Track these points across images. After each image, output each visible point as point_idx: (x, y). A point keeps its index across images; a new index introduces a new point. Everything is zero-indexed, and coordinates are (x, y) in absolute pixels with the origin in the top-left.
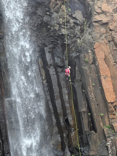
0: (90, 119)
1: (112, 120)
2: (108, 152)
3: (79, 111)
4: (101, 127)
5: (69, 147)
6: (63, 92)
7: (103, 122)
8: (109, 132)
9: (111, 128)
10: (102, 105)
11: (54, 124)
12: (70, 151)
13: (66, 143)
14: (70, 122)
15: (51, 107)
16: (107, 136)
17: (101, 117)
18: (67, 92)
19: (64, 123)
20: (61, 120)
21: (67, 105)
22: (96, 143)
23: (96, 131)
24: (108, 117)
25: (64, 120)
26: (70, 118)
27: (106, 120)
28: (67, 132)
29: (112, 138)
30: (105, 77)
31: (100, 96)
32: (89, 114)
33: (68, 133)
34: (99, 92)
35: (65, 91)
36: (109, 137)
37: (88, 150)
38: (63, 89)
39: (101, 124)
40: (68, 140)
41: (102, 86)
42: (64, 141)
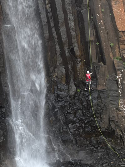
0: (99, 49)
1: (123, 50)
2: (118, 86)
3: (87, 40)
4: (111, 58)
5: (75, 80)
6: (69, 19)
7: (112, 53)
8: (120, 64)
9: (121, 59)
10: (112, 33)
11: (58, 54)
12: (75, 84)
13: (72, 76)
14: (75, 52)
15: (55, 34)
16: (117, 68)
17: (111, 47)
18: (72, 18)
19: (69, 53)
20: (66, 49)
21: (73, 33)
22: (104, 76)
23: (105, 63)
24: (119, 48)
25: (70, 50)
26: (76, 48)
27: (117, 50)
28: (72, 63)
29: (123, 71)
30: (116, 2)
31: (109, 23)
32: (98, 44)
33: (74, 64)
34: (109, 19)
35: (71, 17)
36: (120, 70)
37: (95, 83)
38: (68, 15)
39: (111, 55)
40: (73, 73)
41: (113, 12)
42: (69, 73)
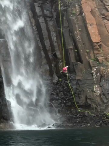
0: (77, 54)
1: (96, 55)
2: (93, 77)
3: (67, 48)
4: (87, 59)
5: (57, 74)
6: (52, 35)
7: (88, 56)
8: (94, 63)
9: (96, 60)
10: (87, 44)
11: (43, 57)
12: (57, 76)
13: (54, 71)
14: (58, 56)
15: (40, 45)
16: (92, 66)
17: (87, 53)
18: (55, 35)
19: (52, 56)
20: (50, 54)
21: (55, 44)
22: (81, 70)
23: (82, 63)
24: (94, 53)
25: (53, 55)
26: (58, 53)
27: (92, 55)
28: (55, 63)
29: (97, 67)
30: (90, 25)
31: (86, 38)
32: (76, 50)
33: (56, 63)
34: (85, 35)
36: (94, 67)
37: (74, 75)
38: (51, 33)
39: (87, 58)
40: (56, 69)
41: (88, 31)
42: (53, 69)
